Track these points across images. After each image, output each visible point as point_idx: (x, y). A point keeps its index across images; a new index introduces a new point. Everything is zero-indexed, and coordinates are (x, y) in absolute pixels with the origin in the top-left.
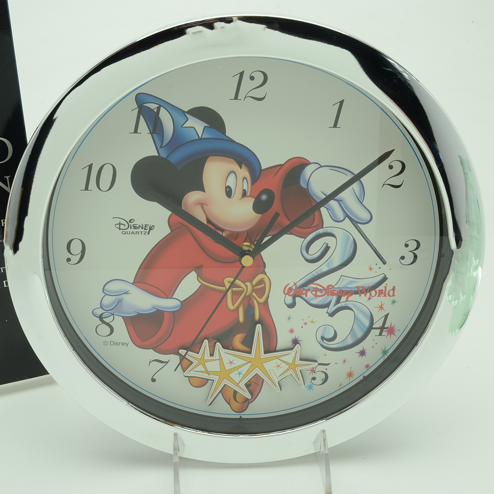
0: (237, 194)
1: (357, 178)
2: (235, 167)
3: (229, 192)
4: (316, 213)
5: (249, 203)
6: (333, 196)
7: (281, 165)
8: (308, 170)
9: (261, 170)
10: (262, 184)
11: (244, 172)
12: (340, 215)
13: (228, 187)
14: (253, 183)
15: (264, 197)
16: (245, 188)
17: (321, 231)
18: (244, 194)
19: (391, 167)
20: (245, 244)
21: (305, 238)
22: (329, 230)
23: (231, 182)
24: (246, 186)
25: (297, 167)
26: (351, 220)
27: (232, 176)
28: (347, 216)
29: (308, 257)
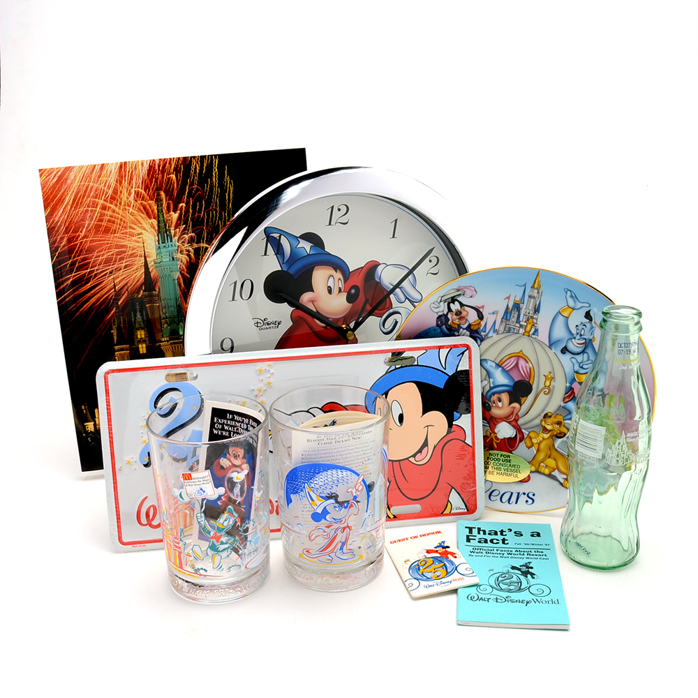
0: (335, 291)
1: (411, 272)
2: (332, 272)
3: (330, 291)
4: (387, 300)
5: (344, 295)
6: (398, 286)
7: (363, 267)
8: (380, 268)
9: (350, 272)
10: (352, 282)
11: (338, 275)
12: (403, 298)
13: (329, 287)
14: (345, 283)
15: (353, 291)
16: (340, 286)
17: (391, 311)
18: (340, 291)
19: (430, 261)
20: (343, 326)
21: (382, 317)
22: (396, 310)
23: (331, 284)
24: (341, 285)
25: (372, 268)
26: (409, 300)
27: (331, 279)
28: (407, 298)
29: (385, 331)
